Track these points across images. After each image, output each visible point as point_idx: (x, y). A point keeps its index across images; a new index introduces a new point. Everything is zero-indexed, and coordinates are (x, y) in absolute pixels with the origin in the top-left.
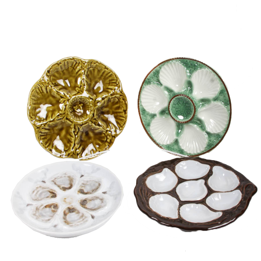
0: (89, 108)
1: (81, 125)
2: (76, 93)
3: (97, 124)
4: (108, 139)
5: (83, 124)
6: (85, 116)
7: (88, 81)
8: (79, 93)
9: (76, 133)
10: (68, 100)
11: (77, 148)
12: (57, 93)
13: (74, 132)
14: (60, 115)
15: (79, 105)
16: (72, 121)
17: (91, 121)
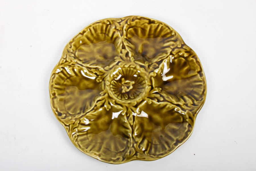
0: (130, 70)
1: (152, 88)
2: (103, 82)
3: (157, 65)
4: (183, 54)
5: (152, 86)
6: (140, 79)
7: (93, 62)
8: (105, 79)
9: (162, 99)
10: (109, 97)
11: (184, 102)
12: (93, 111)
13: (159, 101)
14: (128, 115)
15: (123, 83)
16: (141, 100)
17: (150, 73)
